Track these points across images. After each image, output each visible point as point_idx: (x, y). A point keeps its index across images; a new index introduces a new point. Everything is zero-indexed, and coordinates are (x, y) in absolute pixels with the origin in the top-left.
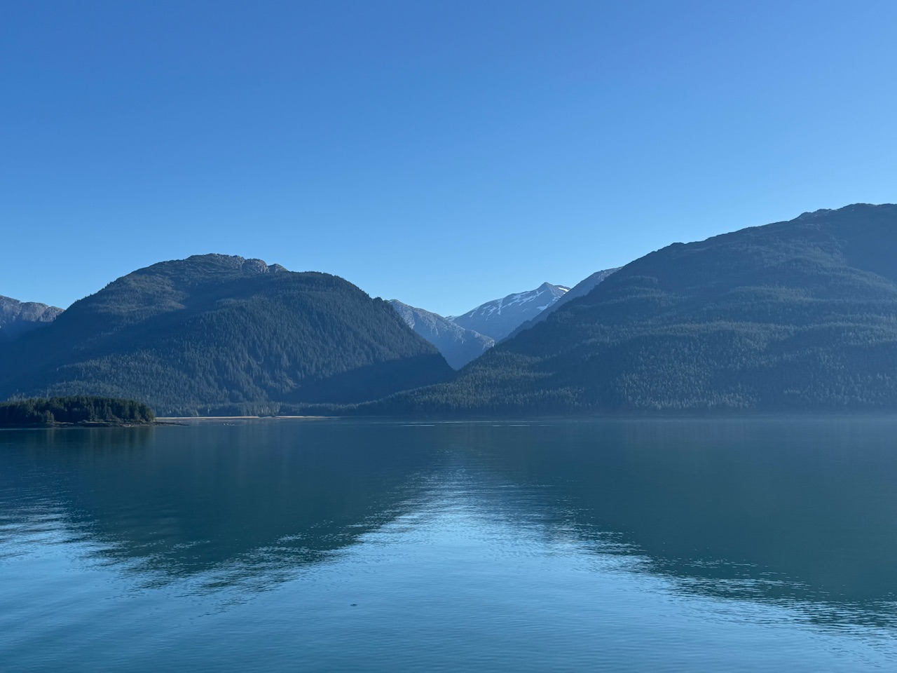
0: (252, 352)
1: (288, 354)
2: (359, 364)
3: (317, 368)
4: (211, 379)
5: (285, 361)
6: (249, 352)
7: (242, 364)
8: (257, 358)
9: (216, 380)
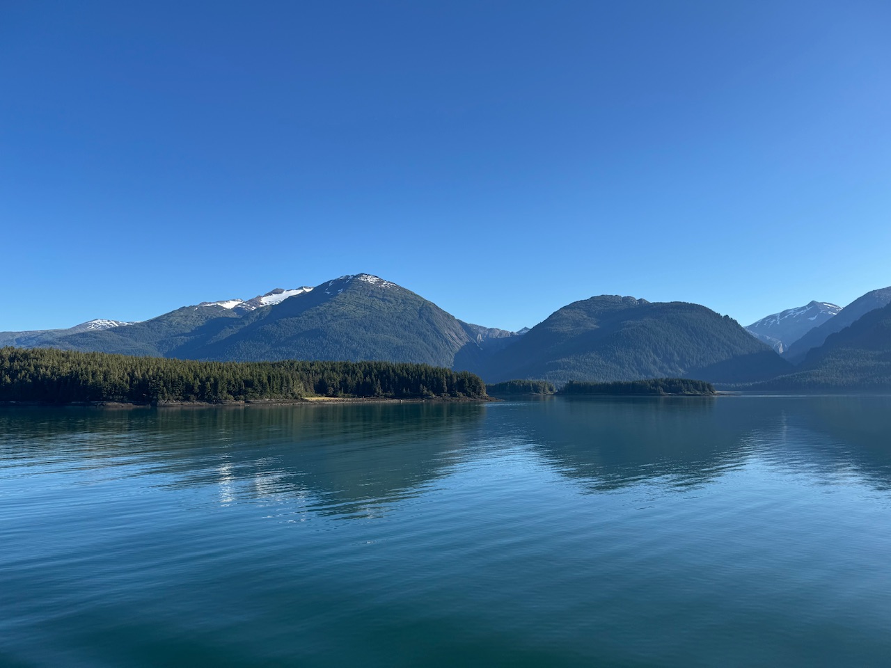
0: (655, 351)
1: (678, 353)
2: (724, 359)
3: (697, 361)
4: (634, 369)
5: (677, 358)
6: (653, 352)
7: (651, 359)
8: (658, 355)
9: (637, 369)
